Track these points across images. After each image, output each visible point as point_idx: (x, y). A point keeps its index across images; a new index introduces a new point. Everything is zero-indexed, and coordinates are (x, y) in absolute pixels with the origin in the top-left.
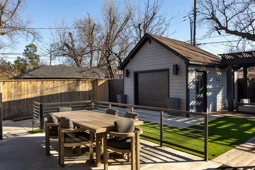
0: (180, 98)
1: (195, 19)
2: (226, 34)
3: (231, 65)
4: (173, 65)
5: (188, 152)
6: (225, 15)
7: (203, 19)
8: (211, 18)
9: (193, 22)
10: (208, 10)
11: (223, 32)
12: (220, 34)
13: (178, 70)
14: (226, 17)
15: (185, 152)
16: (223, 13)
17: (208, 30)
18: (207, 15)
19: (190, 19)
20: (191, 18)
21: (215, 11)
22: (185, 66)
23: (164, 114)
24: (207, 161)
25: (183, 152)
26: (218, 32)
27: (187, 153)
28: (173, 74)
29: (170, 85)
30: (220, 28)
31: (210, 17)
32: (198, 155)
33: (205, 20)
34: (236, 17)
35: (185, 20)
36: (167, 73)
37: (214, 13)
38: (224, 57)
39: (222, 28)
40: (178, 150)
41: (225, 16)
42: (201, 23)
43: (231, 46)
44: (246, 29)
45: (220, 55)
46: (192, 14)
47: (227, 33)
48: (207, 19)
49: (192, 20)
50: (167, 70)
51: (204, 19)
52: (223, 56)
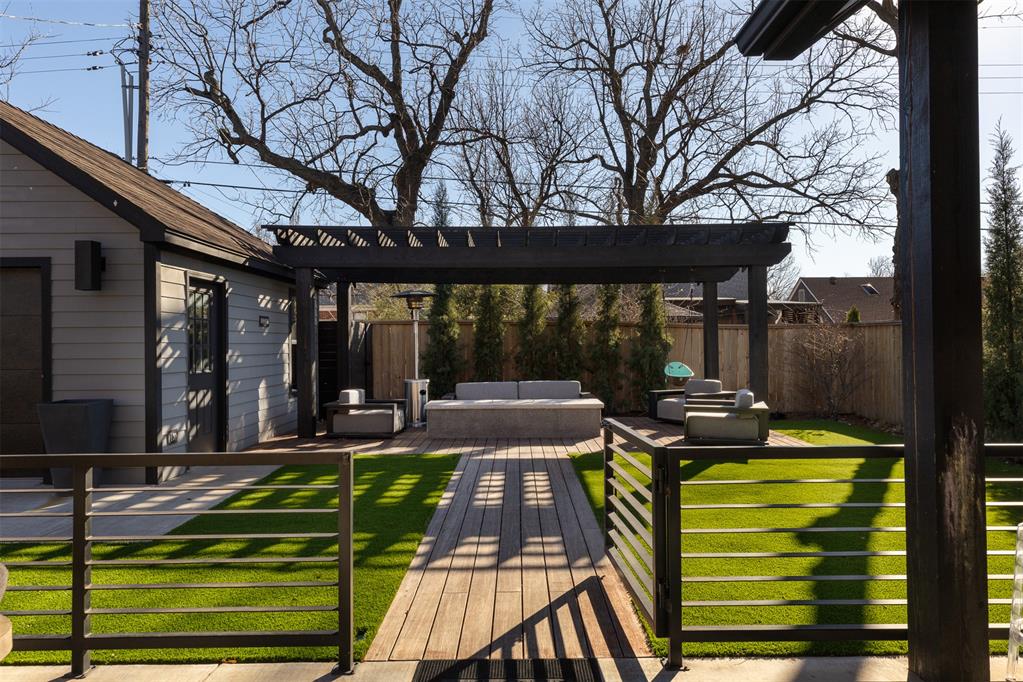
0: (112, 401)
1: (144, 76)
2: (259, 163)
3: (306, 268)
4: (76, 242)
5: (243, 656)
6: (257, 92)
7: (173, 88)
8: (206, 94)
9: (136, 83)
10: (194, 59)
11: (248, 154)
12: (236, 162)
13: (103, 269)
14: (263, 106)
15: (229, 660)
16: (251, 85)
17: (190, 138)
18: (189, 76)
19: (124, 71)
20: (127, 67)
21: (222, 72)
22: (142, 251)
23: (94, 487)
24: (352, 673)
25: (219, 662)
26: (230, 152)
27: (239, 661)
28: (76, 288)
29: (56, 338)
30: (236, 137)
31: (199, 86)
32: (297, 655)
33: (178, 94)
34: (287, 115)
35: (94, 68)
36: (35, 279)
37: (217, 76)
38: (284, 236)
39: (246, 139)
40: (189, 662)
41: (259, 97)
42: (164, 98)
43: (273, 211)
44: (317, 162)
45: (270, 228)
46: (132, 51)
47: (263, 159)
48: (187, 89)
49: (131, 78)
50: (40, 267)
51: (176, 87)
52: (281, 234)
